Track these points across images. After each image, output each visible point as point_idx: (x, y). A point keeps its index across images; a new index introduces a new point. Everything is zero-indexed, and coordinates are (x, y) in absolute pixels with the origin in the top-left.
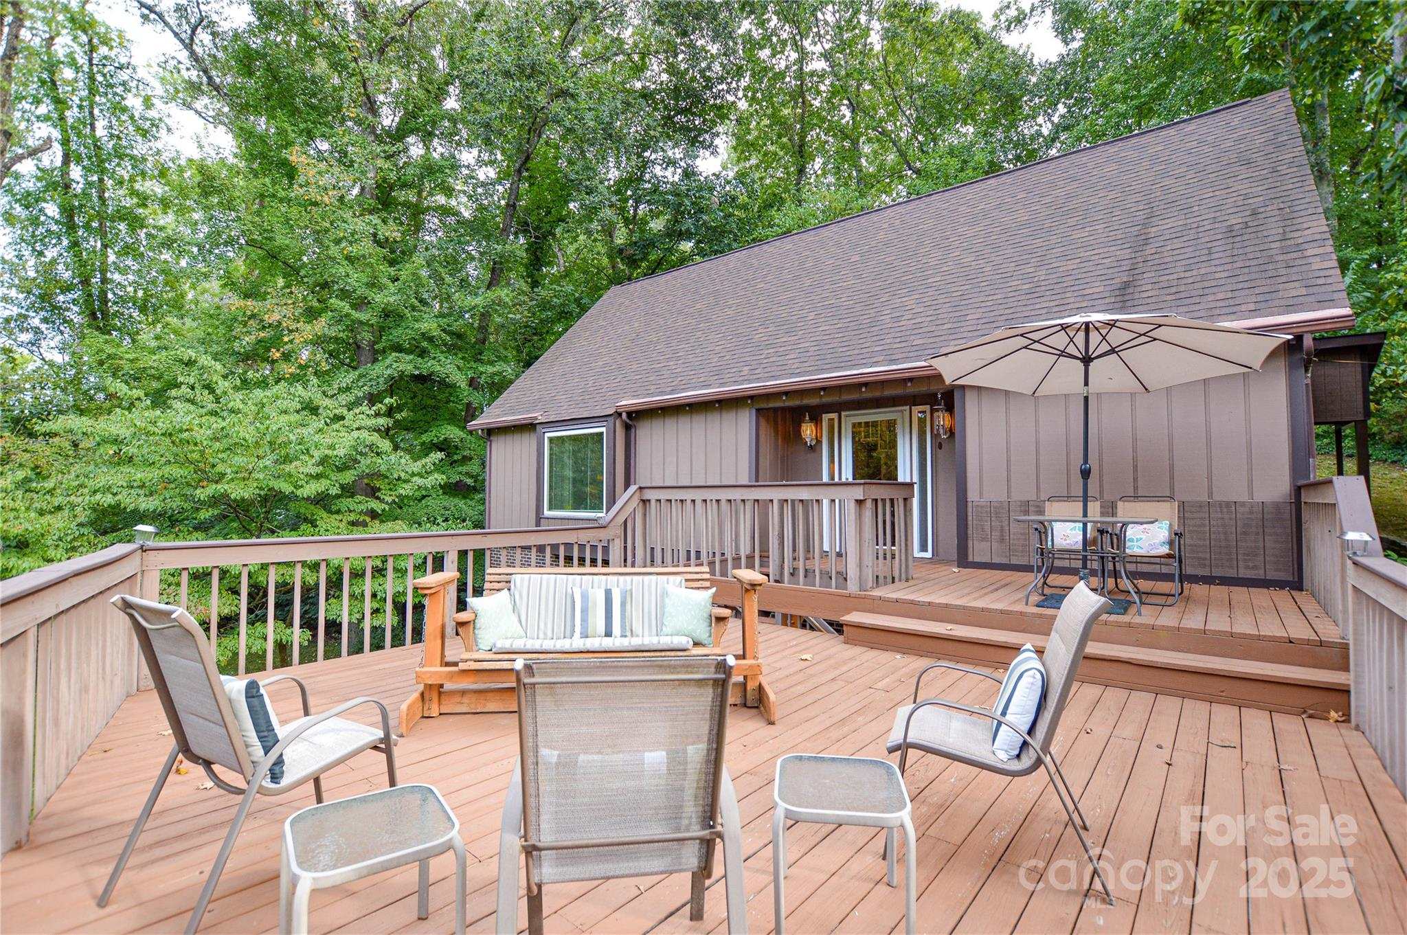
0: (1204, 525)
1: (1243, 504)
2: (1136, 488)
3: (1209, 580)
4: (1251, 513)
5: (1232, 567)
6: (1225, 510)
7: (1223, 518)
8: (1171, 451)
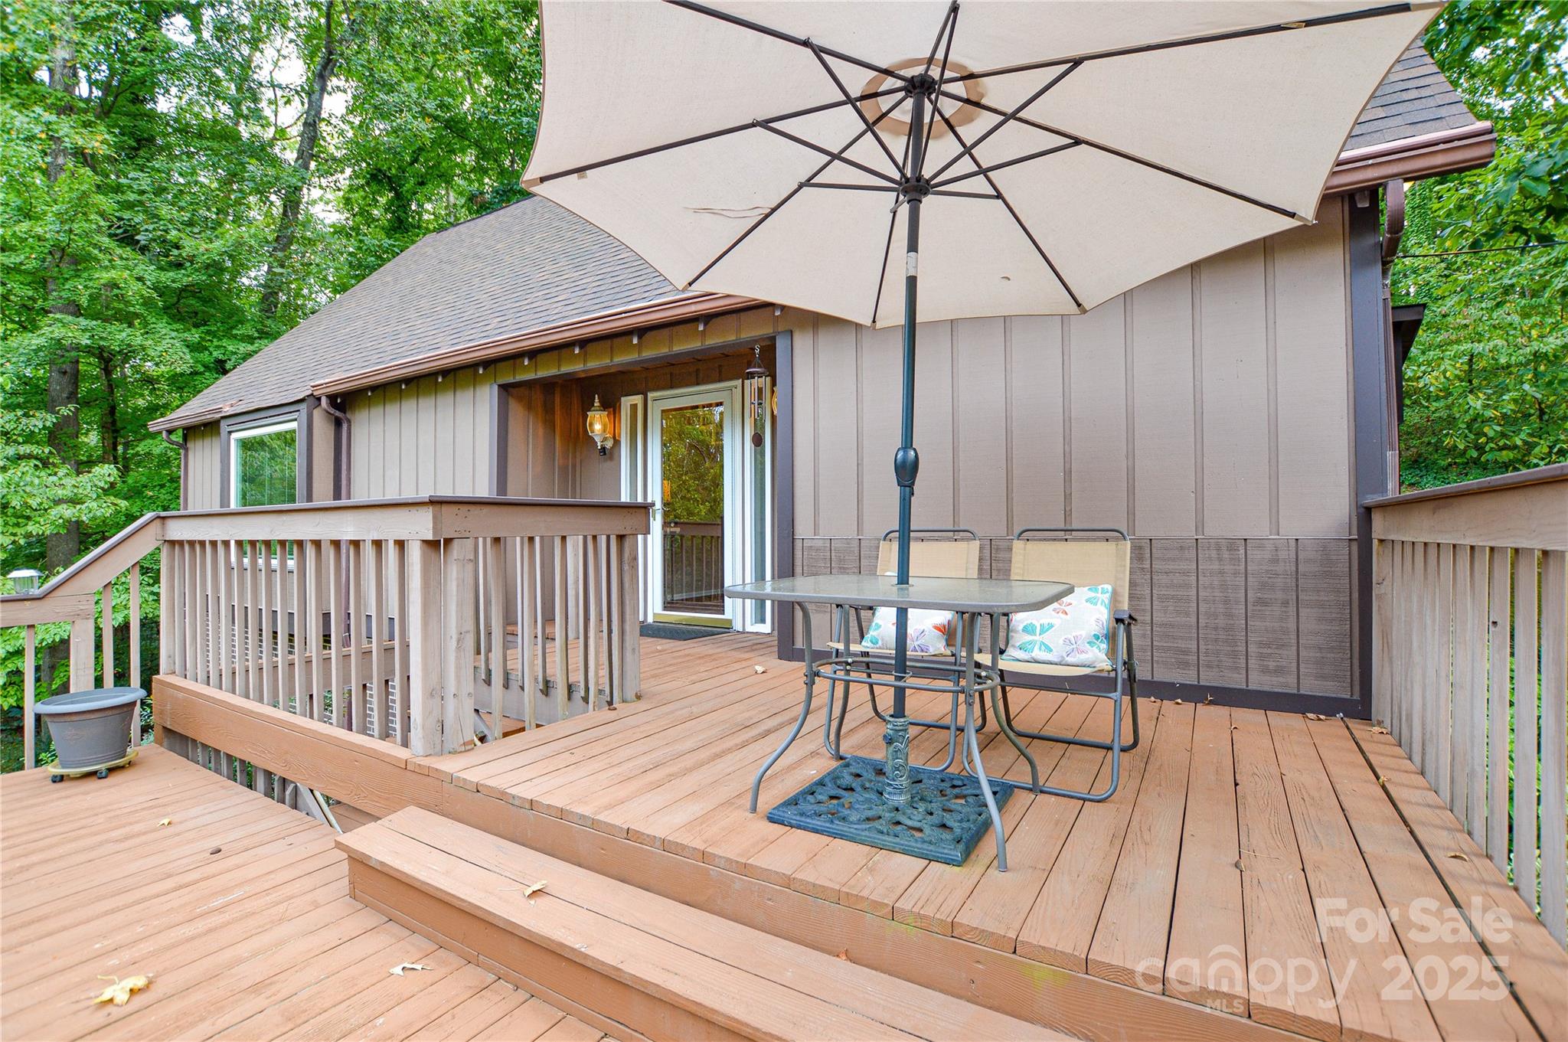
0: (1188, 586)
1: (1260, 543)
2: (1067, 515)
3: (1195, 694)
4: (1275, 561)
5: (1236, 669)
6: (1226, 555)
7: (1221, 573)
8: (1130, 440)
